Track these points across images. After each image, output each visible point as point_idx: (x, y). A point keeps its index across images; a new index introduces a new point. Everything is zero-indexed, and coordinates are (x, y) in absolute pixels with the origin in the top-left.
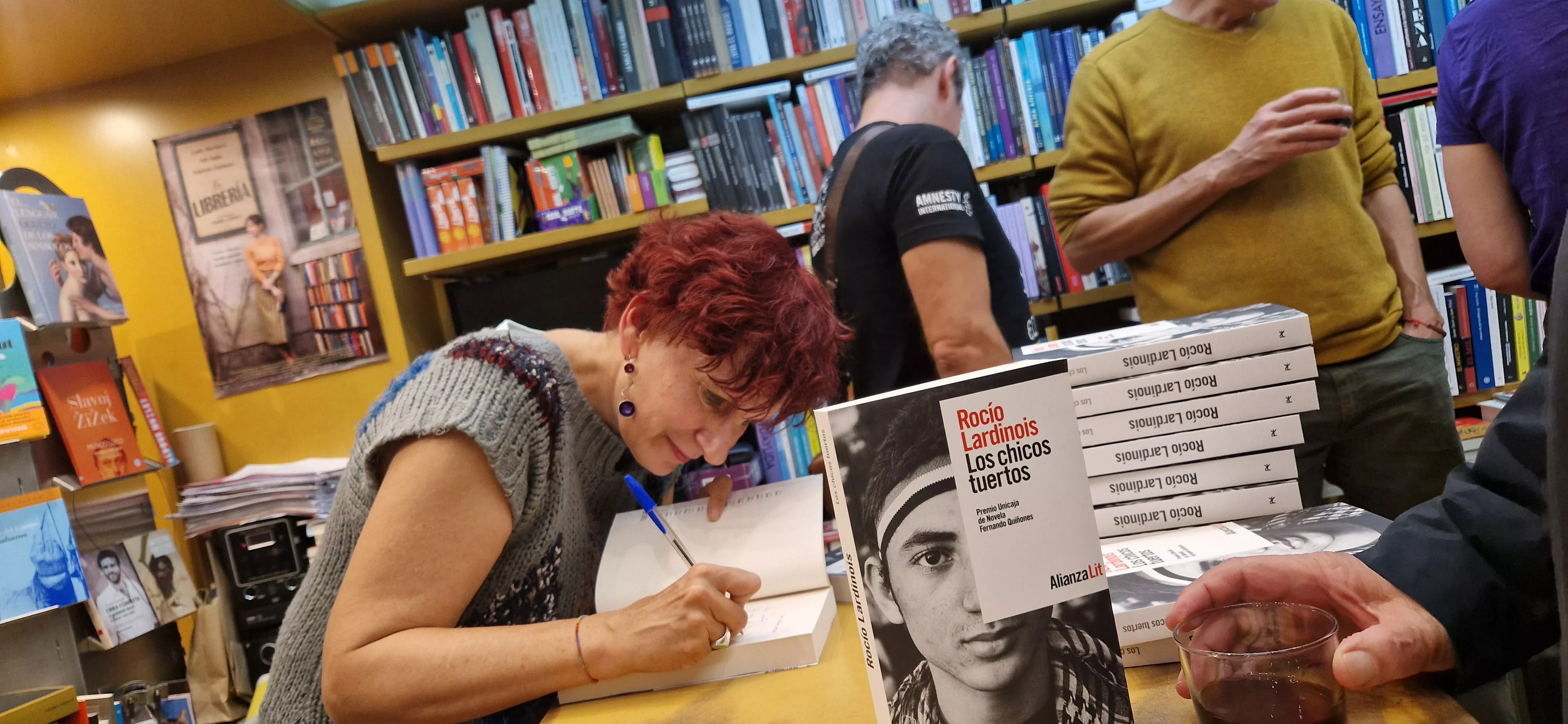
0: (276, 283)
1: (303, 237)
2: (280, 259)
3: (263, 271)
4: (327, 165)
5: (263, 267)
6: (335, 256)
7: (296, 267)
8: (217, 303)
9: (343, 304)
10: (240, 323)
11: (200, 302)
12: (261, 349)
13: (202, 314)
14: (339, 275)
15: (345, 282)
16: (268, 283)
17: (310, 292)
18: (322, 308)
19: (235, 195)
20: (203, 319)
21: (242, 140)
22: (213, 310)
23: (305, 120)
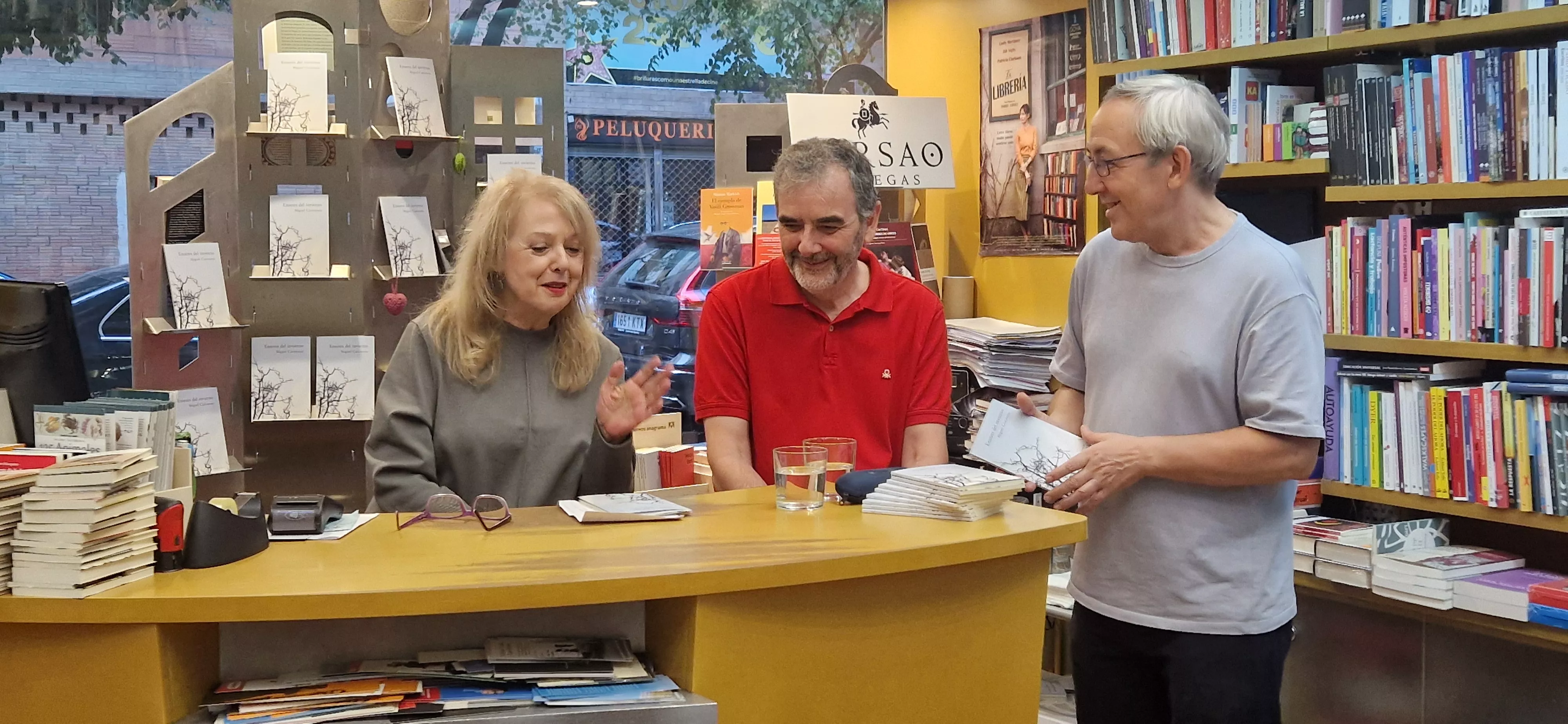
0: (1028, 168)
1: (1051, 131)
2: (1034, 147)
3: (1022, 155)
4: (1077, 70)
5: (1023, 152)
6: (1067, 152)
7: (1042, 155)
8: (993, 176)
9: (1065, 197)
10: (1003, 196)
11: (984, 173)
12: (1010, 222)
13: (983, 183)
14: (1066, 170)
15: (1070, 176)
16: (1024, 166)
17: (1047, 180)
18: (1051, 197)
19: (1017, 85)
20: (983, 187)
21: (1030, 39)
22: (990, 181)
23: (1069, 26)
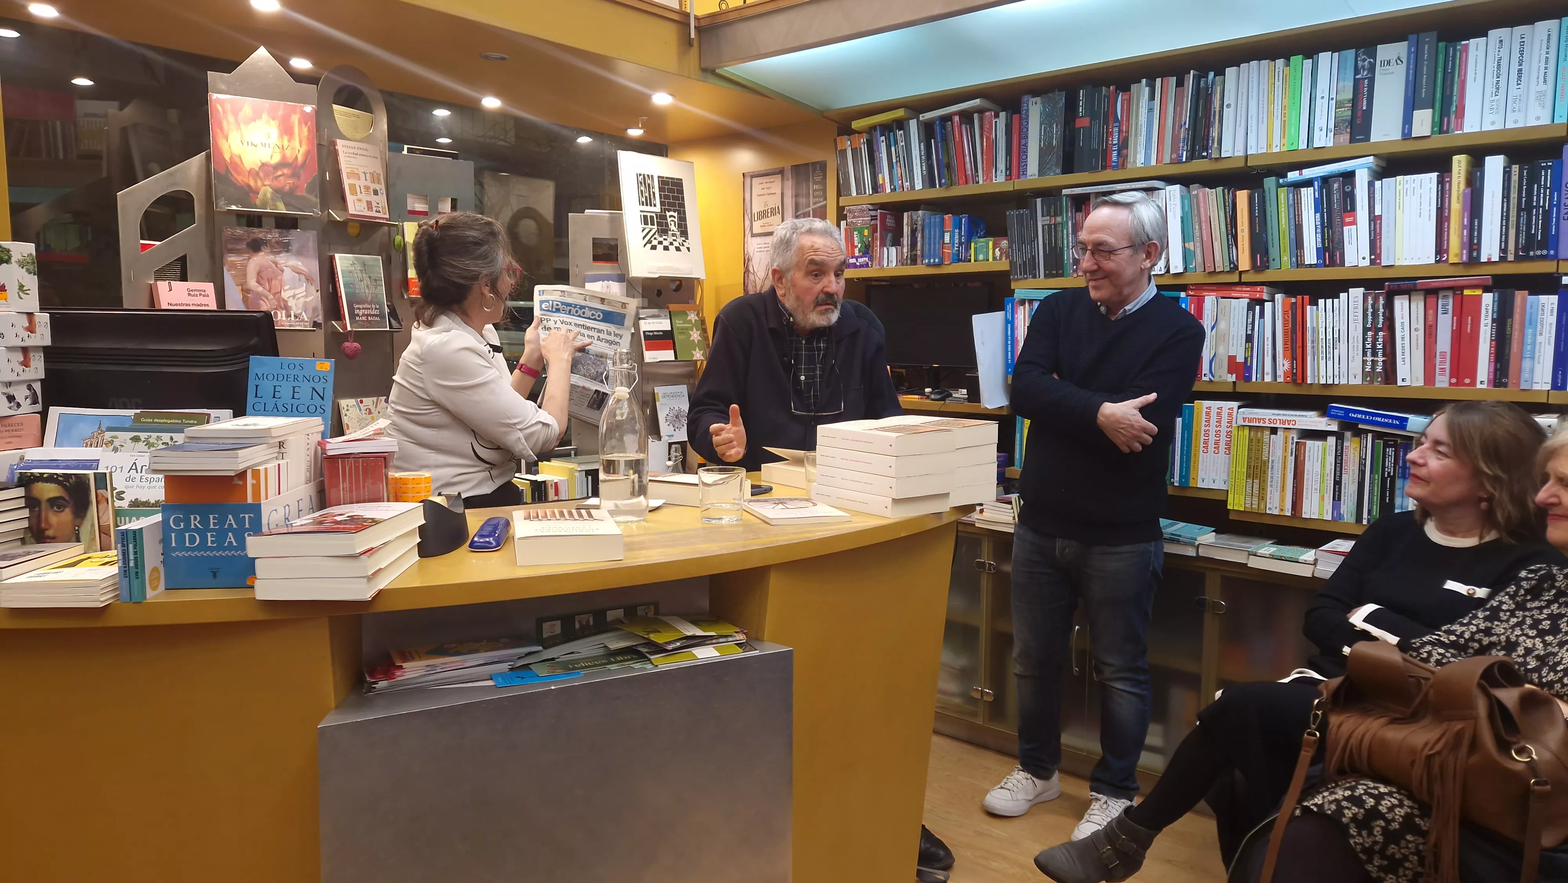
8: (754, 273)
11: (746, 270)
13: (746, 276)
19: (773, 212)
20: (746, 281)
21: (782, 180)
22: (751, 277)
23: (814, 172)
